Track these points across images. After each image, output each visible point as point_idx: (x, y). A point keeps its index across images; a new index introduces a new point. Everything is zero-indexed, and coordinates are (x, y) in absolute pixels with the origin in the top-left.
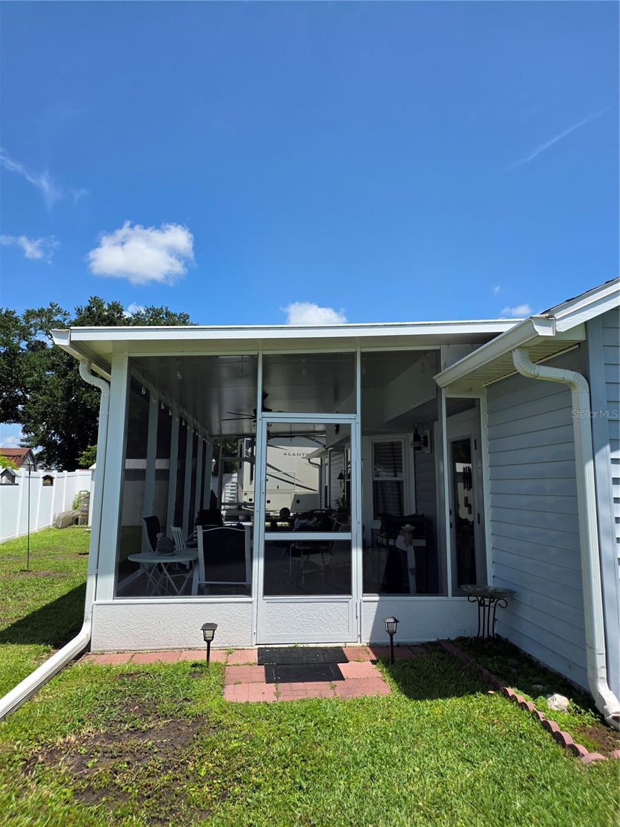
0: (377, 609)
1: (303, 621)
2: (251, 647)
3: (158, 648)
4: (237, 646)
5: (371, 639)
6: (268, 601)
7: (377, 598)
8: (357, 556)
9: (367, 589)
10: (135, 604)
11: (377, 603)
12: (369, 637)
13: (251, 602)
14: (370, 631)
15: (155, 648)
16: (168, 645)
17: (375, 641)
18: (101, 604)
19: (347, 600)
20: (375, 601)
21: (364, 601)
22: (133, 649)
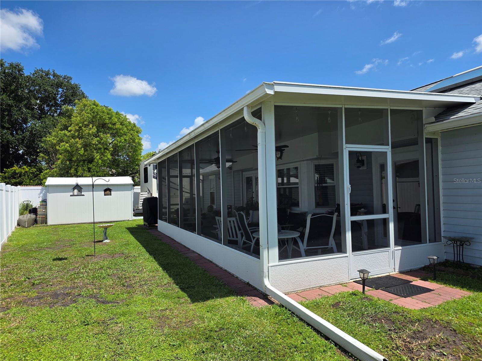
0: (401, 254)
1: (370, 264)
2: (349, 282)
3: (305, 288)
4: (343, 282)
5: (399, 270)
6: (354, 255)
7: (400, 248)
8: (392, 226)
9: (396, 244)
10: (291, 264)
11: (401, 250)
12: (398, 268)
13: (347, 257)
14: (399, 265)
15: (303, 288)
16: (310, 286)
17: (400, 270)
18: (273, 266)
19: (388, 250)
20: (400, 249)
21: (396, 250)
22: (292, 291)
